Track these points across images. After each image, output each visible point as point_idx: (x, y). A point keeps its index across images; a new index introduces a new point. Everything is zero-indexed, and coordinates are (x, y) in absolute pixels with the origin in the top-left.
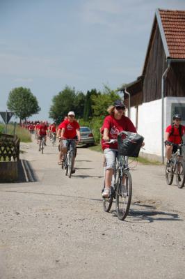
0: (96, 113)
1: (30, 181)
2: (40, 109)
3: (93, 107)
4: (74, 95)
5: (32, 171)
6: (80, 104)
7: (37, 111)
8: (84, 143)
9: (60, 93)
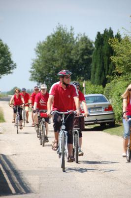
0: (119, 69)
1: (18, 192)
2: (14, 66)
3: (114, 59)
4: (72, 41)
5: (16, 173)
6: (82, 55)
7: (10, 68)
8: (96, 122)
9: (49, 38)
